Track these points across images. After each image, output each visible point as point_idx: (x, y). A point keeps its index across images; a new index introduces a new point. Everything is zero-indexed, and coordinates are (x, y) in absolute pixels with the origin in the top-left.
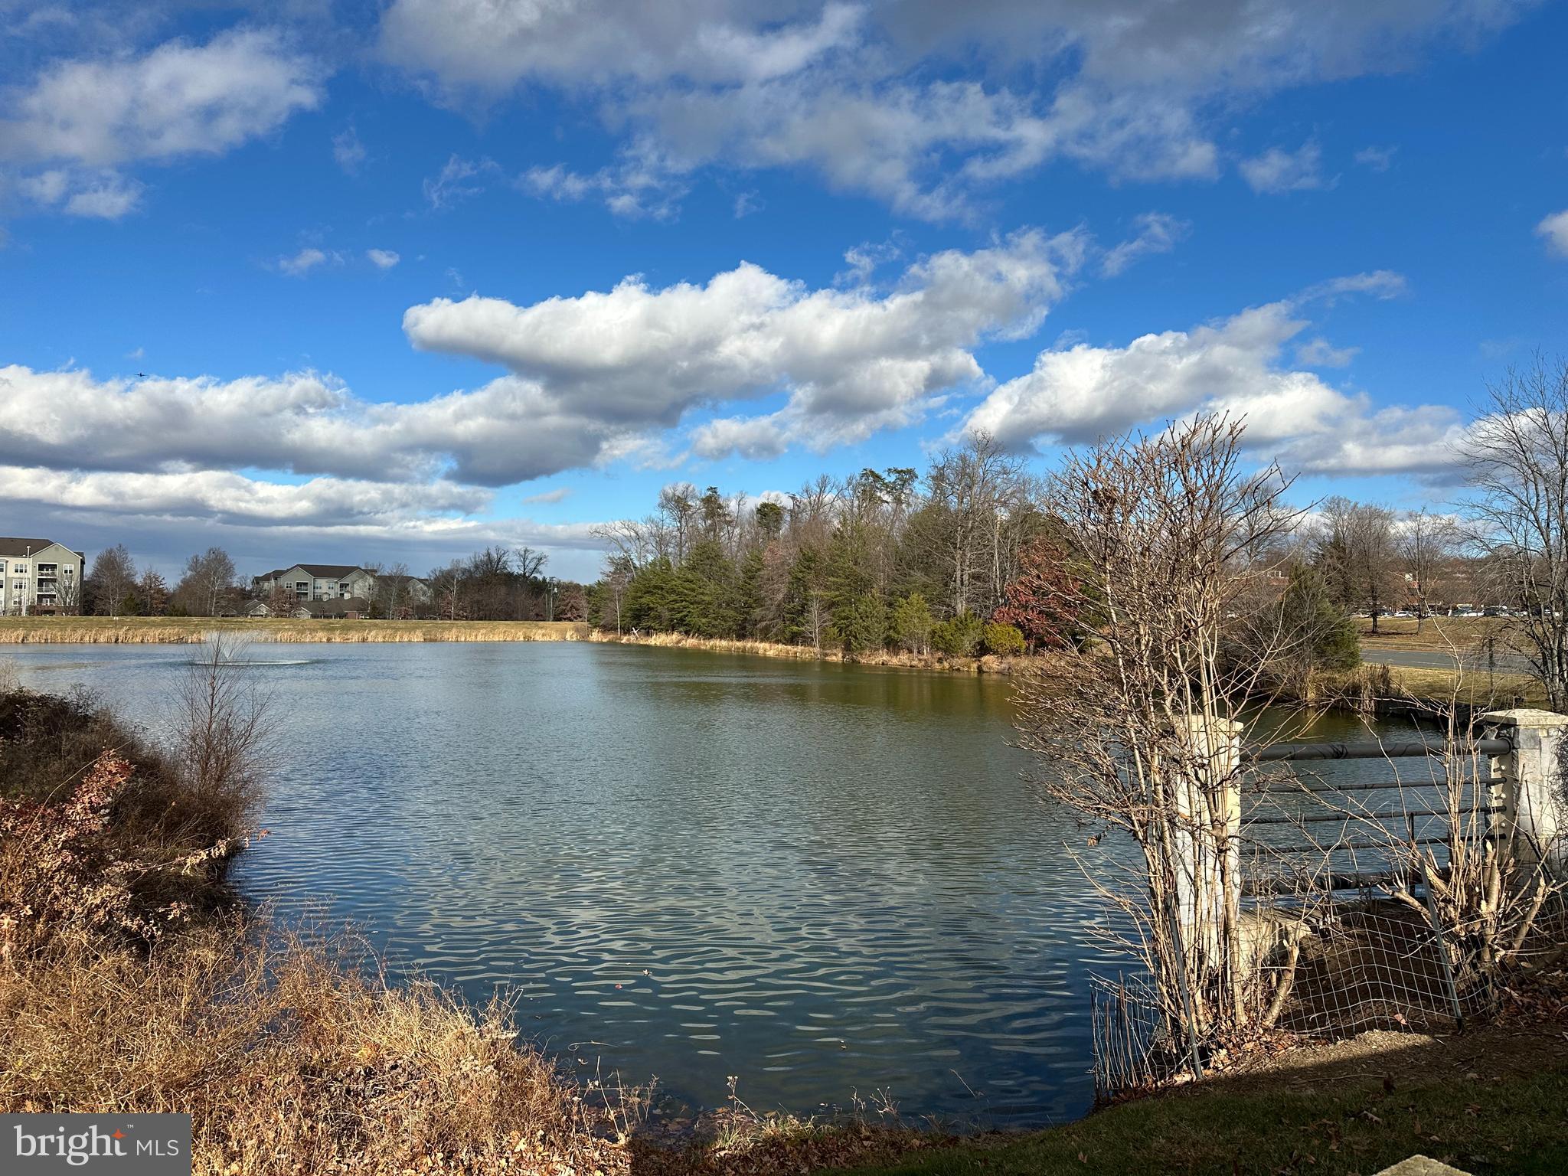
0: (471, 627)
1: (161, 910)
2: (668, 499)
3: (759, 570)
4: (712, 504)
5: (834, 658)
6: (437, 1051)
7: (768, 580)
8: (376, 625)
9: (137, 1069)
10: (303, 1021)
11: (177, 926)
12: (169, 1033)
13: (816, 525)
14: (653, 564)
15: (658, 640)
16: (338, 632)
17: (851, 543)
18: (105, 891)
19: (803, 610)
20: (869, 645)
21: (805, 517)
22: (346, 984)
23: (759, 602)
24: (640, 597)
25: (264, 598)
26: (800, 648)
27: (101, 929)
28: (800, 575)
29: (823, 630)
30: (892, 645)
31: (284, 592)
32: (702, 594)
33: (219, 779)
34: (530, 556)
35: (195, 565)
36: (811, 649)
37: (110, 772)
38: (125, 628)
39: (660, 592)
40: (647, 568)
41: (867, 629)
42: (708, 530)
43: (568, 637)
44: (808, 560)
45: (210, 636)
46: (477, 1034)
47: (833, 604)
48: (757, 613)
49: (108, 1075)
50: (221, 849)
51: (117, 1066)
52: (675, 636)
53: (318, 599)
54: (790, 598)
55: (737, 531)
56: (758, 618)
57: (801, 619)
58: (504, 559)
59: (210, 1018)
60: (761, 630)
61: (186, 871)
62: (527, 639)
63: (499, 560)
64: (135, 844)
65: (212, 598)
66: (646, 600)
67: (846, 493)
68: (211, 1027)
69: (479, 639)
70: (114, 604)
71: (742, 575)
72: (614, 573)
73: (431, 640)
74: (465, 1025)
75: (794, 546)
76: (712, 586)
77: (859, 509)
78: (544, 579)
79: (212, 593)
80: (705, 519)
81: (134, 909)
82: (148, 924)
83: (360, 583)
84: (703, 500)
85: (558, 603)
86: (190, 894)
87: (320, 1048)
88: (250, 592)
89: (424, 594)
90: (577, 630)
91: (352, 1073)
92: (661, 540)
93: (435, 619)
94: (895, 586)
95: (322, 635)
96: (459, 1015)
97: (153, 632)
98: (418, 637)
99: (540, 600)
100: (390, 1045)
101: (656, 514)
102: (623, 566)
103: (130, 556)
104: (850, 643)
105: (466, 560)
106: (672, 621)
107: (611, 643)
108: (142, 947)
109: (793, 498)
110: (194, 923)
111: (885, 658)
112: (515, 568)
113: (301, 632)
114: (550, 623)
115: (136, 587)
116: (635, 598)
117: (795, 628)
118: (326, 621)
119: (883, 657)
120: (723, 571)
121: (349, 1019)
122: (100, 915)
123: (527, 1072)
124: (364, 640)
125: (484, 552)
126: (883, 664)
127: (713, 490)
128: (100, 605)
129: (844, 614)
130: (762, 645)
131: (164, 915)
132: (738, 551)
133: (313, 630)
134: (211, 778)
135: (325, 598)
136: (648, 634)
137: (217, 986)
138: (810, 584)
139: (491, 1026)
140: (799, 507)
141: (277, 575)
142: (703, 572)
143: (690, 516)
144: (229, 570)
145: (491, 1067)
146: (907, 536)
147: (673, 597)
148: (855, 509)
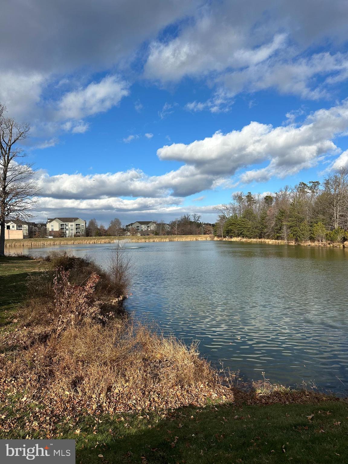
0: (181, 237)
1: (108, 314)
2: (236, 197)
3: (266, 217)
4: (249, 197)
5: (292, 244)
6: (178, 357)
7: (269, 220)
8: (157, 237)
9: (103, 356)
10: (142, 346)
11: (111, 318)
12: (111, 347)
13: (285, 201)
14: (232, 217)
15: (234, 239)
16: (147, 239)
17: (297, 207)
18: (94, 309)
19: (281, 229)
20: (304, 239)
21: (280, 199)
22: (153, 336)
23: (266, 227)
24: (228, 227)
25: (129, 231)
26: (280, 241)
27: (94, 318)
28: (280, 218)
29: (288, 235)
30: (312, 239)
31: (134, 229)
32: (248, 225)
33: (120, 279)
34: (196, 216)
35: (112, 223)
36: (284, 241)
37: (95, 278)
38: (96, 240)
39: (234, 225)
40: (230, 218)
41: (303, 234)
42: (248, 205)
43: (208, 239)
44: (282, 213)
45: (116, 241)
46: (188, 353)
47: (291, 227)
48: (265, 230)
49: (97, 356)
50: (121, 298)
51: (99, 354)
52: (240, 238)
53: (142, 231)
54: (276, 225)
55: (258, 205)
56: (266, 232)
57: (280, 232)
58: (189, 217)
59: (120, 343)
60: (267, 236)
61: (113, 304)
62: (197, 240)
63: (188, 218)
64: (101, 296)
65: (116, 231)
66: (230, 227)
67: (294, 191)
68: (120, 346)
69: (183, 240)
70: (93, 234)
71: (260, 219)
72: (221, 220)
73: (171, 241)
74: (185, 350)
75: (277, 208)
76: (250, 223)
77: (299, 196)
78: (200, 222)
79: (116, 230)
80: (247, 202)
81: (101, 313)
82: (104, 317)
83: (152, 226)
84: (246, 196)
85: (205, 229)
86: (114, 310)
87: (147, 353)
88: (125, 229)
89: (169, 228)
90: (210, 237)
91: (156, 361)
92: (234, 209)
93: (172, 235)
94: (312, 220)
95: (143, 240)
96: (183, 347)
97: (103, 241)
98: (167, 240)
99: (199, 229)
100: (165, 354)
101: (232, 202)
102: (223, 218)
103: (97, 221)
104: (297, 239)
105: (179, 218)
106: (238, 233)
107: (220, 241)
108: (103, 323)
109: (276, 194)
110: (115, 317)
111: (310, 243)
112: (192, 220)
113: (138, 240)
114: (203, 235)
115: (98, 229)
116: (227, 227)
117: (278, 235)
118: (144, 236)
119: (309, 243)
120: (254, 218)
121: (154, 346)
122: (93, 315)
123: (202, 365)
124: (154, 241)
125: (184, 215)
126: (309, 245)
127: (250, 193)
128: (90, 234)
129: (295, 230)
130: (267, 240)
131: (108, 315)
132: (258, 211)
133: (141, 239)
134: (118, 279)
135: (144, 230)
136: (231, 238)
137: (121, 335)
138: (283, 221)
139: (192, 351)
140: (278, 196)
141: (132, 224)
142: (247, 218)
143: (243, 202)
144: (120, 224)
145: (193, 363)
146: (316, 203)
147: (238, 226)
148: (298, 196)
